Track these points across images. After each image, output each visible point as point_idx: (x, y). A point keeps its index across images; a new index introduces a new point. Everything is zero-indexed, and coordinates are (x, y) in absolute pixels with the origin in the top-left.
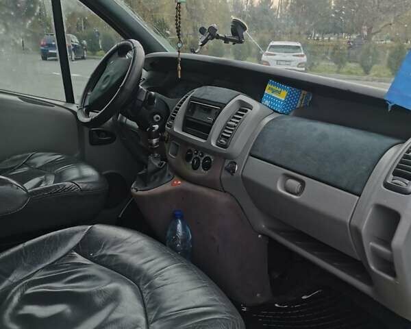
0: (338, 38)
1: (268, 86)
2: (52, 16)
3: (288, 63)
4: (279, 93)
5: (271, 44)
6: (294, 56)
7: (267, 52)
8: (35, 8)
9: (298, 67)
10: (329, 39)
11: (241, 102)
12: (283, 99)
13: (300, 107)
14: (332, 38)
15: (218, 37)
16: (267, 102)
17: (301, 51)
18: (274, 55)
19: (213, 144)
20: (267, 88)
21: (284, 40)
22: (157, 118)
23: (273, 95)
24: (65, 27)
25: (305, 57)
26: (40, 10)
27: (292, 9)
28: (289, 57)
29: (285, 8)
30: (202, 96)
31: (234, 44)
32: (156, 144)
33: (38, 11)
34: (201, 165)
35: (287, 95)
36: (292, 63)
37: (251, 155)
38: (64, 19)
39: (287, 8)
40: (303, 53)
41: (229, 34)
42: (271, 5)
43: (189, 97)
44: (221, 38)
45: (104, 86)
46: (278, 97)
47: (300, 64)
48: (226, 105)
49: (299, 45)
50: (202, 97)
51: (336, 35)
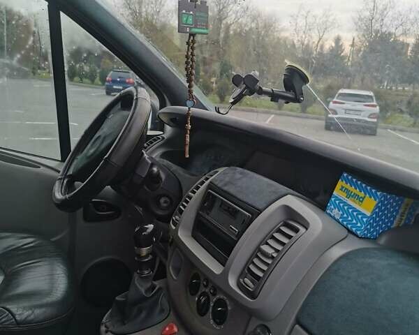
0: (414, 88)
1: (340, 183)
2: (50, 51)
3: (357, 113)
4: (361, 200)
5: (340, 91)
6: (366, 105)
7: (335, 100)
8: (27, 39)
9: (369, 117)
10: (404, 89)
11: (288, 210)
12: (368, 214)
13: (398, 227)
14: (406, 88)
15: (261, 92)
16: (336, 213)
17: (373, 101)
18: (343, 103)
19: (232, 282)
20: (338, 186)
21: (354, 88)
22: (165, 202)
23: (350, 202)
24: (65, 65)
25: (378, 108)
26: (34, 42)
27: (364, 57)
28: (359, 106)
29: (358, 56)
30: (225, 185)
31: (287, 103)
32: (147, 256)
33: (30, 42)
34: (211, 310)
35: (377, 206)
36: (362, 114)
37: (298, 321)
38: (66, 54)
39: (359, 55)
40: (375, 103)
41: (279, 88)
42: (342, 52)
43: (207, 183)
44: (266, 93)
45: (92, 151)
46: (358, 208)
47: (371, 115)
48: (260, 212)
49: (371, 94)
50: (225, 188)
51: (412, 85)
